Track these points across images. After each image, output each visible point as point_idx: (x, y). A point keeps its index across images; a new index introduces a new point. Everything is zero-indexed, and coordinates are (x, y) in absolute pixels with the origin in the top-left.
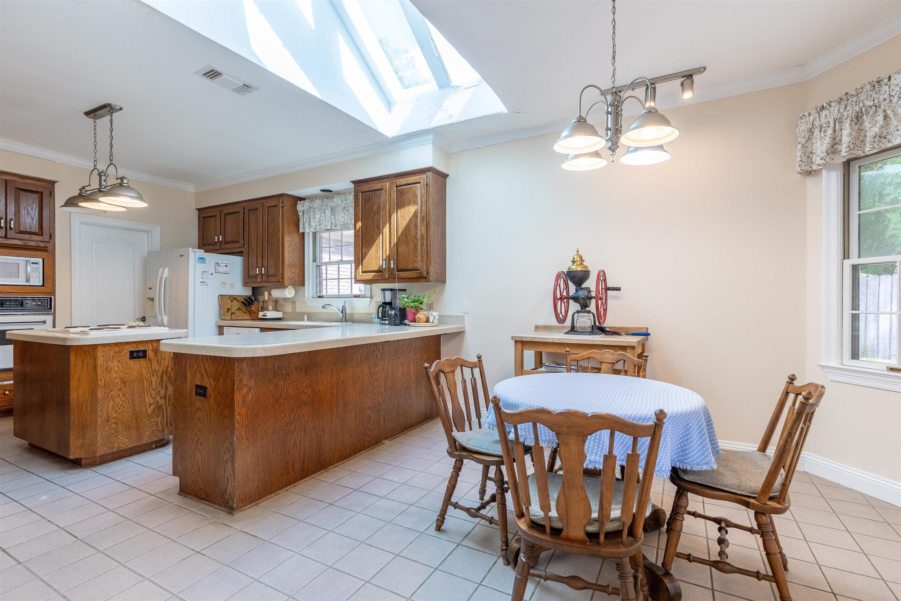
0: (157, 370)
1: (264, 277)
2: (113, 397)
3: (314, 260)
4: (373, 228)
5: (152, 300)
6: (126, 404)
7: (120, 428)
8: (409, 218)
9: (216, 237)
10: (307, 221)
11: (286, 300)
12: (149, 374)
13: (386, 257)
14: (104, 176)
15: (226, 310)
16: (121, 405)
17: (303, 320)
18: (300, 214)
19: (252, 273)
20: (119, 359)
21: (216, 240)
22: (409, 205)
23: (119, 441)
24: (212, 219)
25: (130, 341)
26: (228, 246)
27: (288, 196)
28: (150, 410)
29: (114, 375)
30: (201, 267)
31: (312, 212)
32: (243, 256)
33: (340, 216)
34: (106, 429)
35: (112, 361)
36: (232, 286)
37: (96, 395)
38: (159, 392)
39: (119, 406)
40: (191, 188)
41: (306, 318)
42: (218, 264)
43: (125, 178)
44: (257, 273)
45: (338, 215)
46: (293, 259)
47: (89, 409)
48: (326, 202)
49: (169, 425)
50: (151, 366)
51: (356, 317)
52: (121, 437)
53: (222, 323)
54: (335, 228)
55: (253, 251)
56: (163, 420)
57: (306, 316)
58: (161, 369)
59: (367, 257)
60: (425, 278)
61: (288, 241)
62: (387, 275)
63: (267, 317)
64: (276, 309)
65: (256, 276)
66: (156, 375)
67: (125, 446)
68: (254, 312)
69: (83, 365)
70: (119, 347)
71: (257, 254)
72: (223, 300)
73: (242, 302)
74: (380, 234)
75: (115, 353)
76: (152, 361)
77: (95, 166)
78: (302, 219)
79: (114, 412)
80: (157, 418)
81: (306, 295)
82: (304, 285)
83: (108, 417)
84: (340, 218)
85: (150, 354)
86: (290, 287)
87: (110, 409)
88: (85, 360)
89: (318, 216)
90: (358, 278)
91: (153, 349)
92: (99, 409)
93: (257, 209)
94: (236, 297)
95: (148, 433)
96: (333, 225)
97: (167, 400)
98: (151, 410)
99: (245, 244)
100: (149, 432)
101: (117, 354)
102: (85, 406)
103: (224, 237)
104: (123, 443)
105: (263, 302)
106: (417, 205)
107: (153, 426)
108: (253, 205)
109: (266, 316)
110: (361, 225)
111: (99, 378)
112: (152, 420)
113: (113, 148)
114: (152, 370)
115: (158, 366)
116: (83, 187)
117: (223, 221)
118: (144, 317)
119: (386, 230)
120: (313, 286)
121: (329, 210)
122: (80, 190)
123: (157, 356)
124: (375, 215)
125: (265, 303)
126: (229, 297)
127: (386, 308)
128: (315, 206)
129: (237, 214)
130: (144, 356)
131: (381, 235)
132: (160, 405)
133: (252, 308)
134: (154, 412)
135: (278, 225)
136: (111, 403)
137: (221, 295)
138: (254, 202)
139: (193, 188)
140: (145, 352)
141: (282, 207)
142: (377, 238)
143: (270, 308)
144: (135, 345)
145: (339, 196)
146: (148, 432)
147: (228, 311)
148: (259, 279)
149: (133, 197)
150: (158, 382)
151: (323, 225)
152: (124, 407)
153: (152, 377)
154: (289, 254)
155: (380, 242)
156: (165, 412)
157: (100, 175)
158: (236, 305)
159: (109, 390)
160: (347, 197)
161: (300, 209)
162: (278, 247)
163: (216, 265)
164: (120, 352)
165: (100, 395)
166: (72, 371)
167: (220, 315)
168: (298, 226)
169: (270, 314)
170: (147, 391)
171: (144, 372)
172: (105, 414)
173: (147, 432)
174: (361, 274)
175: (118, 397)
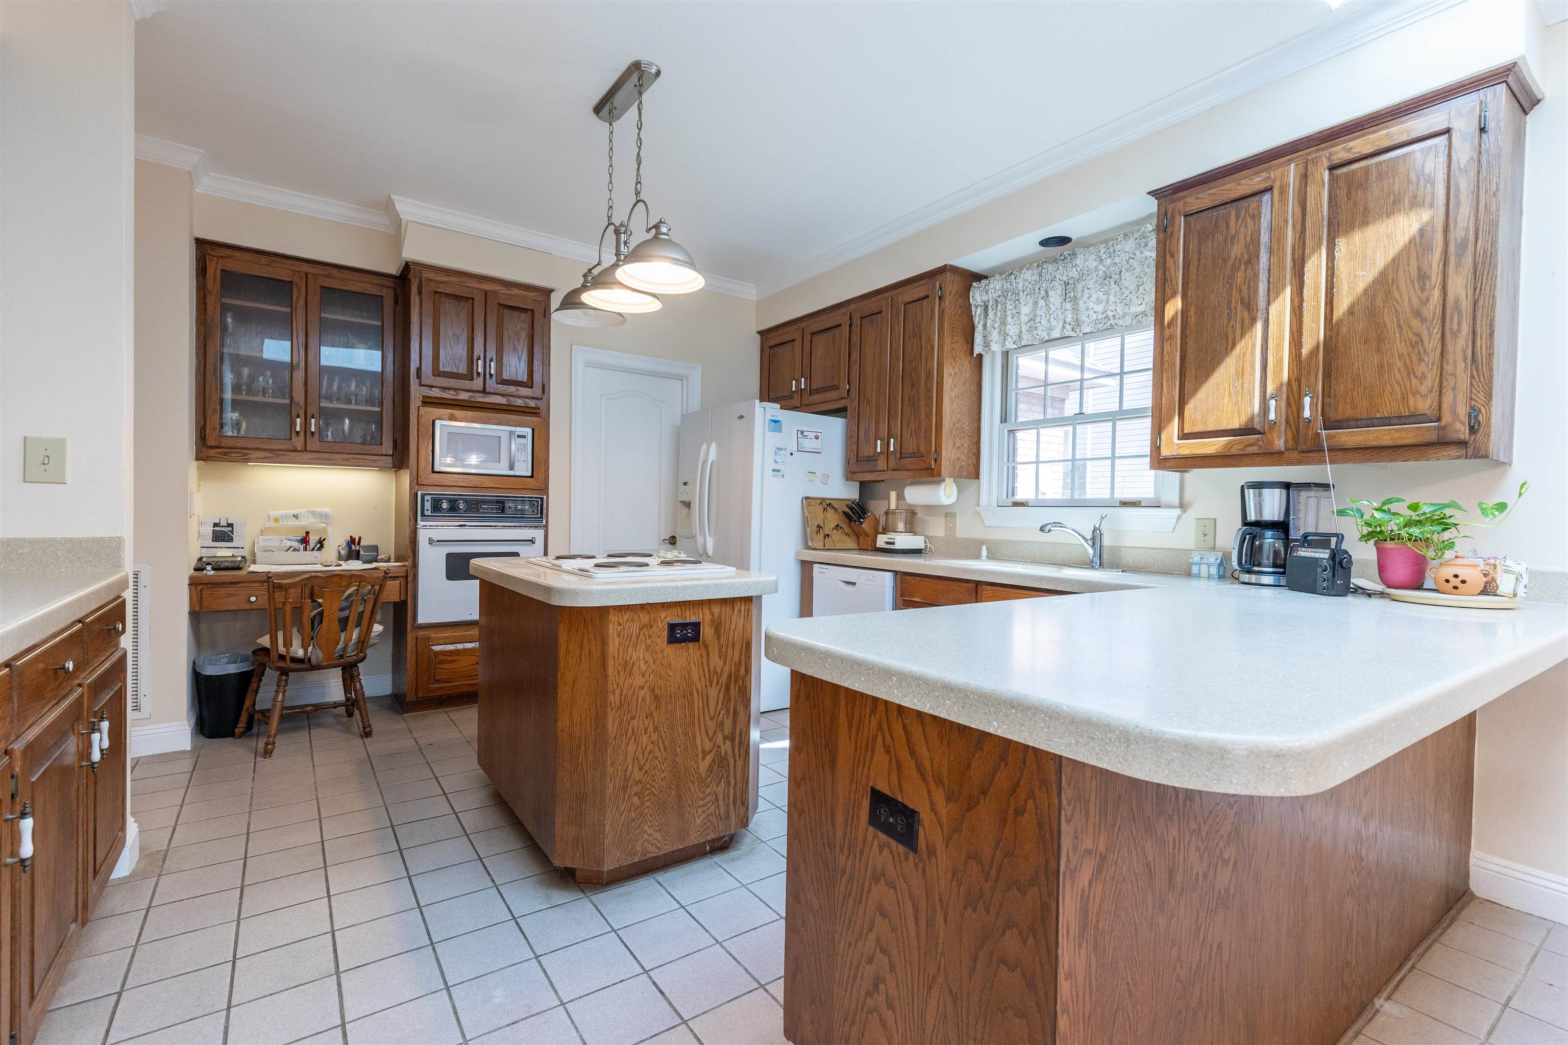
0: (719, 670)
1: (892, 458)
2: (636, 731)
3: (1004, 419)
4: (1230, 308)
5: (688, 505)
6: (660, 751)
7: (647, 807)
8: (1391, 254)
9: (794, 382)
10: (996, 326)
11: (931, 509)
12: (702, 679)
13: (1279, 388)
14: (624, 233)
15: (815, 529)
16: (651, 752)
17: (978, 557)
18: (977, 313)
19: (866, 451)
20: (649, 642)
21: (794, 389)
22: (1389, 215)
23: (646, 836)
24: (788, 347)
25: (669, 600)
26: (816, 398)
27: (955, 270)
28: (704, 765)
29: (639, 681)
30: (774, 439)
31: (1009, 303)
32: (845, 417)
33: (1093, 298)
34: (622, 808)
35: (635, 646)
36: (825, 478)
37: (604, 726)
38: (722, 723)
39: (646, 756)
40: (750, 292)
41: (984, 552)
42: (802, 432)
43: (664, 223)
44: (879, 450)
45: (1085, 299)
46: (959, 416)
47: (591, 758)
48: (1050, 270)
49: (738, 802)
50: (708, 661)
51: (1129, 558)
52: (649, 827)
53: (810, 555)
54: (1073, 334)
55: (868, 402)
56: (728, 790)
57: (984, 547)
58: (727, 669)
59: (1201, 394)
60: (1463, 444)
61: (951, 374)
62: (1282, 441)
63: (897, 546)
64: (911, 529)
65: (874, 458)
66: (718, 683)
67: (656, 851)
68: (867, 535)
69: (581, 653)
70: (648, 613)
71: (877, 411)
72: (810, 508)
73: (844, 513)
74: (1254, 320)
75: (641, 629)
76: (710, 649)
77: (609, 217)
78: (982, 323)
79: (636, 769)
80: (717, 786)
81: (984, 500)
82: (977, 476)
83: (626, 780)
84: (1091, 305)
85: (707, 631)
86: (949, 481)
87: (630, 761)
88: (585, 641)
89: (1025, 310)
90: (1165, 452)
91: (713, 621)
92: (609, 760)
93: (881, 312)
94: (832, 502)
95: (698, 822)
96: (1068, 327)
97: (737, 743)
98: (707, 767)
99: (853, 390)
100: (701, 818)
101: (645, 630)
102: (583, 748)
103: (809, 379)
104: (653, 842)
105: (887, 513)
106: (1432, 205)
107: (709, 805)
108: (870, 306)
109: (893, 543)
110: (1180, 306)
111: (610, 687)
112: (708, 791)
113: (641, 166)
114: (709, 671)
115: (721, 663)
116: (590, 270)
117: (807, 348)
118: (673, 537)
119: (1281, 309)
120: (1000, 479)
121: (1059, 291)
122: (585, 276)
123: (718, 638)
124: (1235, 269)
125: (890, 516)
126: (820, 501)
127: (1262, 537)
128: (1020, 286)
129: (836, 331)
130: (696, 638)
131: (1259, 326)
132: (723, 754)
133: (863, 526)
134: (711, 772)
135: (930, 340)
136: (631, 748)
137: (807, 498)
138: (873, 299)
139: (754, 291)
140: (696, 626)
141: (940, 298)
142: (1243, 335)
143: (901, 526)
144: (679, 610)
145: (1091, 249)
146: (698, 817)
147: (818, 532)
148: (881, 464)
149: (678, 260)
150: (721, 700)
151: (1040, 328)
152: (656, 758)
153: (709, 689)
154: (952, 403)
155: (1254, 346)
156: (732, 772)
157: (617, 232)
158: (833, 519)
159: (629, 717)
160: (1118, 247)
161: (979, 300)
162: (929, 390)
163: (800, 435)
164: (651, 627)
165: (612, 726)
166: (562, 664)
167: (805, 539)
168: (972, 342)
169: (903, 541)
170: (699, 720)
171: (695, 677)
172: (619, 772)
173: (697, 820)
174: (1176, 441)
175: (646, 733)
